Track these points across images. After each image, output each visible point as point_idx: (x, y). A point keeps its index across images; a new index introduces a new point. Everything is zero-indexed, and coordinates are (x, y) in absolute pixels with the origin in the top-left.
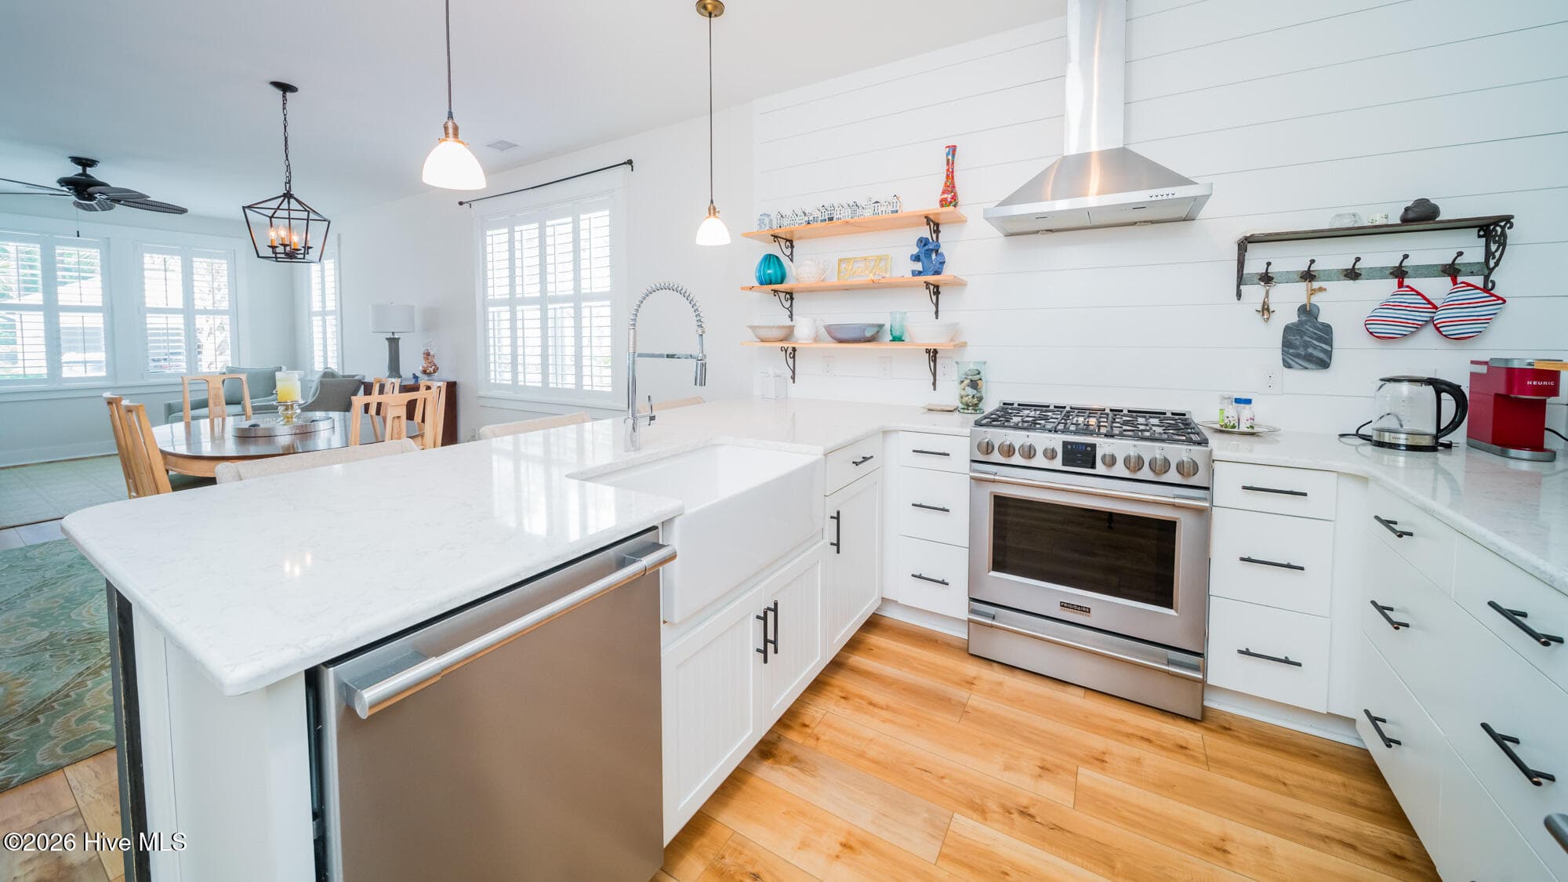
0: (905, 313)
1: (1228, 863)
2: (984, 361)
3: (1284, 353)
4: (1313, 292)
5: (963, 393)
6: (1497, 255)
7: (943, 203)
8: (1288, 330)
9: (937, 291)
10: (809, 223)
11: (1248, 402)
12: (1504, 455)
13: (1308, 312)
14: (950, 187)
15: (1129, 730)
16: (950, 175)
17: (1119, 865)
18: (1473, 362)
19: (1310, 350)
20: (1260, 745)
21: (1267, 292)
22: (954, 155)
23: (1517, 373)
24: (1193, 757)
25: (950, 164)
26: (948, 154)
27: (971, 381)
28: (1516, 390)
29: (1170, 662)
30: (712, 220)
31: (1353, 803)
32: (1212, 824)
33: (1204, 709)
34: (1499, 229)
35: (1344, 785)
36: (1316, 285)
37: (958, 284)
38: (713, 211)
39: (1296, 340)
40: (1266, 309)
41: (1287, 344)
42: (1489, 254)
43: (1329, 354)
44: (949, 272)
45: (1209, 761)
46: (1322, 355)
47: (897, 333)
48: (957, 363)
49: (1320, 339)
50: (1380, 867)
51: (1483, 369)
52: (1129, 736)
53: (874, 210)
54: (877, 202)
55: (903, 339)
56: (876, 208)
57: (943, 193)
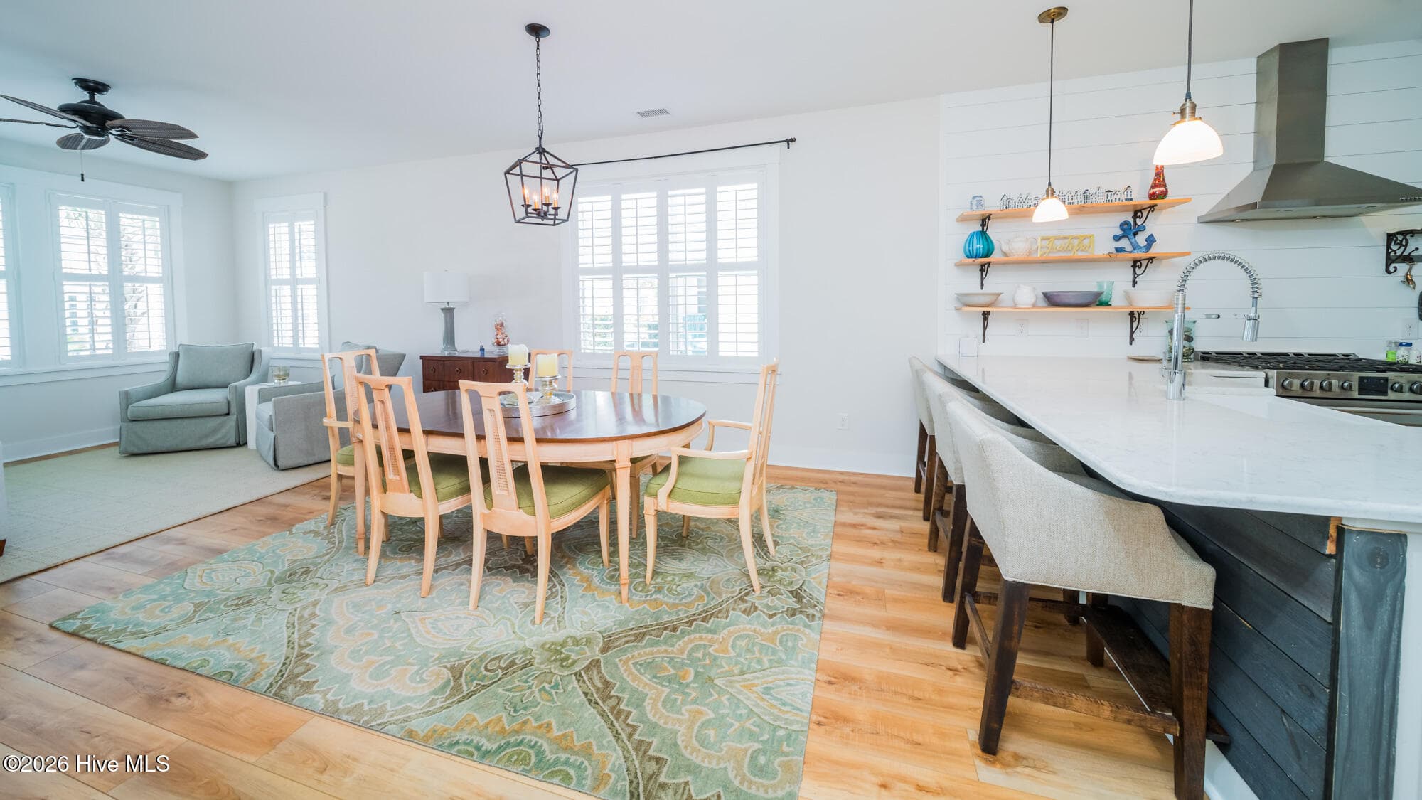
3: (1418, 311)
7: (1153, 195)
9: (1137, 264)
11: (1409, 345)
21: (1410, 270)
27: (1185, 335)
47: (1105, 299)
53: (1107, 198)
54: (1109, 191)
55: (1110, 303)
56: (1109, 196)
57: (1153, 186)
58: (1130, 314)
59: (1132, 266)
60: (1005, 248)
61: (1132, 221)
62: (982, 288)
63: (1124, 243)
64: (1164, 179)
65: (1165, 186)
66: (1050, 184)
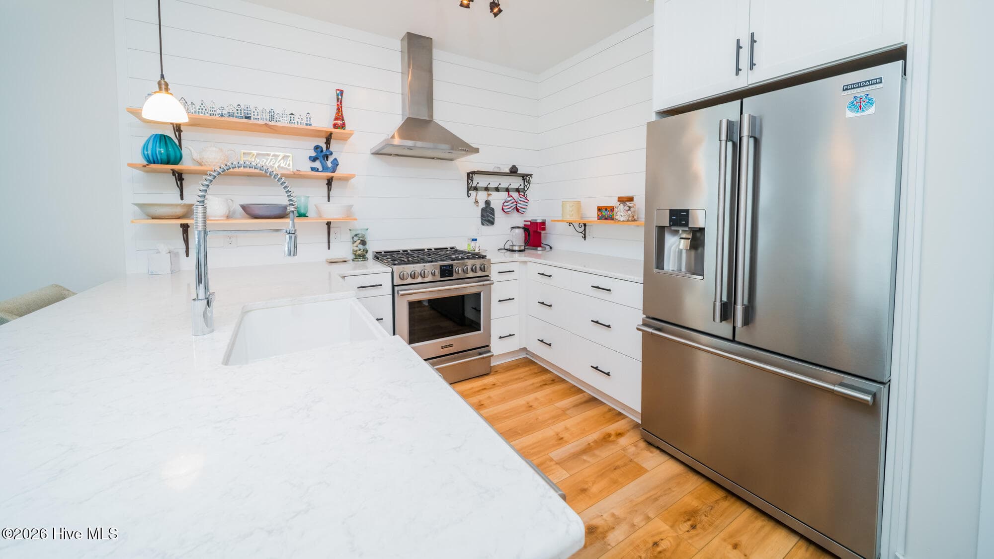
0: (309, 197)
1: (535, 409)
2: (366, 228)
3: (482, 219)
4: (489, 195)
5: (356, 249)
6: (528, 186)
7: (335, 126)
8: (483, 210)
9: (329, 182)
10: (222, 115)
11: (476, 240)
12: (537, 250)
13: (488, 203)
14: (339, 116)
15: (477, 389)
16: (339, 109)
17: (519, 432)
18: (525, 221)
19: (489, 218)
20: (507, 371)
21: (477, 195)
22: (342, 96)
23: (539, 224)
24: (498, 386)
25: (339, 101)
26: (338, 95)
27: (361, 240)
28: (538, 229)
29: (480, 354)
30: (163, 96)
31: (536, 373)
32: (521, 401)
33: (491, 367)
34: (528, 178)
35: (530, 370)
36: (490, 192)
37: (346, 179)
38: (163, 86)
39: (485, 214)
40: (476, 202)
41: (482, 216)
42: (525, 186)
43: (494, 219)
44: (340, 171)
45: (504, 384)
46: (492, 220)
47: (302, 211)
48: (350, 230)
49: (491, 214)
50: (552, 385)
51: (529, 223)
52: (479, 391)
53: (291, 120)
54: (292, 114)
55: (307, 215)
56: (292, 118)
57: (336, 119)
58: (327, 224)
59: (327, 184)
60: (196, 156)
61: (324, 147)
62: (182, 199)
63: (317, 164)
64: (342, 114)
65: (343, 120)
66: (162, 77)
